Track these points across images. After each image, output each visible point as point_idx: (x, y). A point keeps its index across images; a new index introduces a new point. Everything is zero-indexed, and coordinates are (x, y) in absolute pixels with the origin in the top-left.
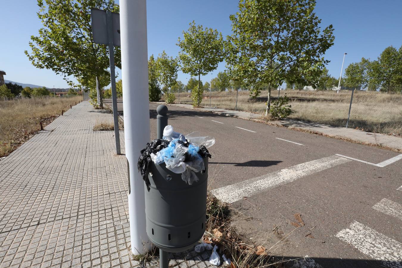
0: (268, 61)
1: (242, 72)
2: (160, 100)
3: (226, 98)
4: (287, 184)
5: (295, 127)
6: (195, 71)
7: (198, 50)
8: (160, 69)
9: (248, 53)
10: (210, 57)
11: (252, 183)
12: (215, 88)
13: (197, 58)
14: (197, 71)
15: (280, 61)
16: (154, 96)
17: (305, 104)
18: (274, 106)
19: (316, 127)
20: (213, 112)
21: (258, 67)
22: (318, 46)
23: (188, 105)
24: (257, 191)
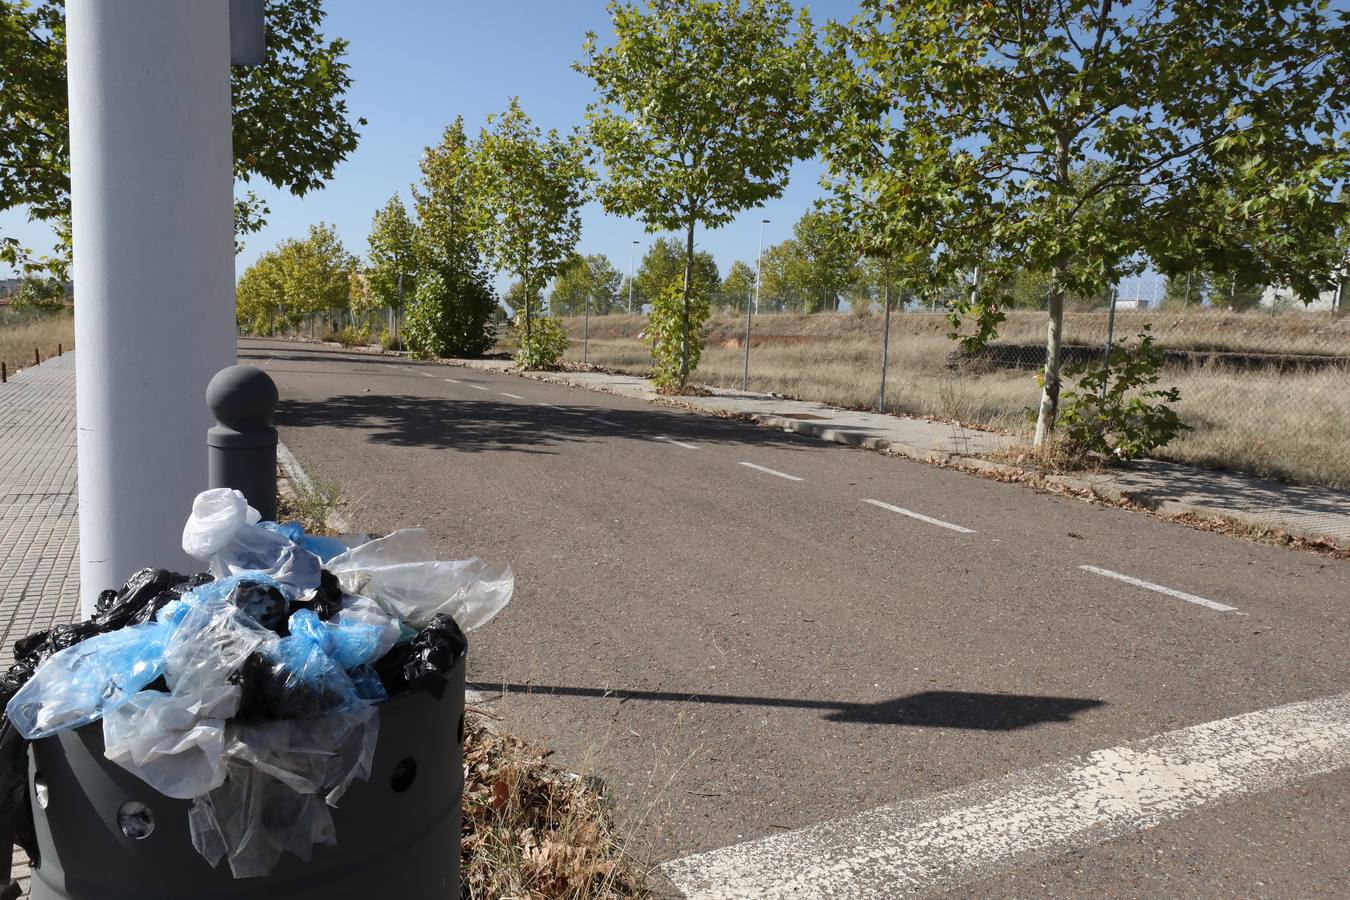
0: (1046, 152)
1: (904, 211)
2: (490, 352)
3: (833, 347)
4: (1122, 841)
5: (1199, 507)
6: (666, 205)
7: (684, 96)
8: (491, 190)
9: (939, 112)
10: (751, 136)
11: (912, 825)
12: (782, 293)
13: (677, 137)
14: (677, 207)
15: (1111, 152)
16: (456, 328)
17: (1262, 384)
18: (1081, 392)
19: (1324, 508)
20: (755, 417)
21: (993, 187)
22: (1326, 71)
23: (631, 379)
24: (935, 875)
